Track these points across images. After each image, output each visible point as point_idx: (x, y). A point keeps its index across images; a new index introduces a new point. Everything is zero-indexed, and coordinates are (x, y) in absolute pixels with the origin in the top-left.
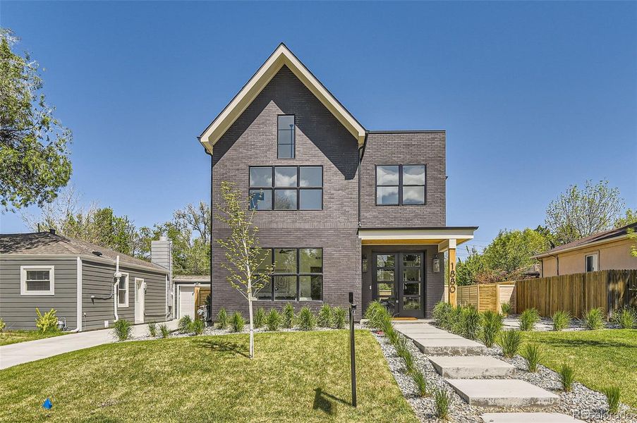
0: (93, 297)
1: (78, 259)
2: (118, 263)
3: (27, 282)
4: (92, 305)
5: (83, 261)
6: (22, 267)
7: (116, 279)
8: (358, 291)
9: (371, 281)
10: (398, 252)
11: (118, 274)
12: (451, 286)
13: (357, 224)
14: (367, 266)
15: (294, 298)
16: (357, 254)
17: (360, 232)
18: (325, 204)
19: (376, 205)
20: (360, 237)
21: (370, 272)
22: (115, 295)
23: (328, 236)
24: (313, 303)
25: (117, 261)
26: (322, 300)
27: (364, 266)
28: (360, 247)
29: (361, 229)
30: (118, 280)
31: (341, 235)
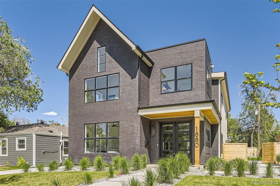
0: (43, 151)
1: (34, 134)
2: (61, 136)
3: (18, 145)
4: (44, 155)
5: (36, 135)
6: (16, 138)
7: (60, 143)
8: (138, 147)
9: (158, 141)
10: (175, 122)
11: (61, 141)
12: (195, 143)
13: (137, 106)
14: (155, 132)
15: (105, 152)
16: (138, 124)
17: (139, 111)
18: (120, 95)
19: (161, 94)
20: (139, 114)
21: (158, 136)
22: (60, 150)
23: (122, 114)
24: (114, 155)
25: (61, 135)
26: (119, 153)
27: (153, 132)
28: (139, 120)
29: (139, 109)
30: (61, 144)
31: (129, 113)
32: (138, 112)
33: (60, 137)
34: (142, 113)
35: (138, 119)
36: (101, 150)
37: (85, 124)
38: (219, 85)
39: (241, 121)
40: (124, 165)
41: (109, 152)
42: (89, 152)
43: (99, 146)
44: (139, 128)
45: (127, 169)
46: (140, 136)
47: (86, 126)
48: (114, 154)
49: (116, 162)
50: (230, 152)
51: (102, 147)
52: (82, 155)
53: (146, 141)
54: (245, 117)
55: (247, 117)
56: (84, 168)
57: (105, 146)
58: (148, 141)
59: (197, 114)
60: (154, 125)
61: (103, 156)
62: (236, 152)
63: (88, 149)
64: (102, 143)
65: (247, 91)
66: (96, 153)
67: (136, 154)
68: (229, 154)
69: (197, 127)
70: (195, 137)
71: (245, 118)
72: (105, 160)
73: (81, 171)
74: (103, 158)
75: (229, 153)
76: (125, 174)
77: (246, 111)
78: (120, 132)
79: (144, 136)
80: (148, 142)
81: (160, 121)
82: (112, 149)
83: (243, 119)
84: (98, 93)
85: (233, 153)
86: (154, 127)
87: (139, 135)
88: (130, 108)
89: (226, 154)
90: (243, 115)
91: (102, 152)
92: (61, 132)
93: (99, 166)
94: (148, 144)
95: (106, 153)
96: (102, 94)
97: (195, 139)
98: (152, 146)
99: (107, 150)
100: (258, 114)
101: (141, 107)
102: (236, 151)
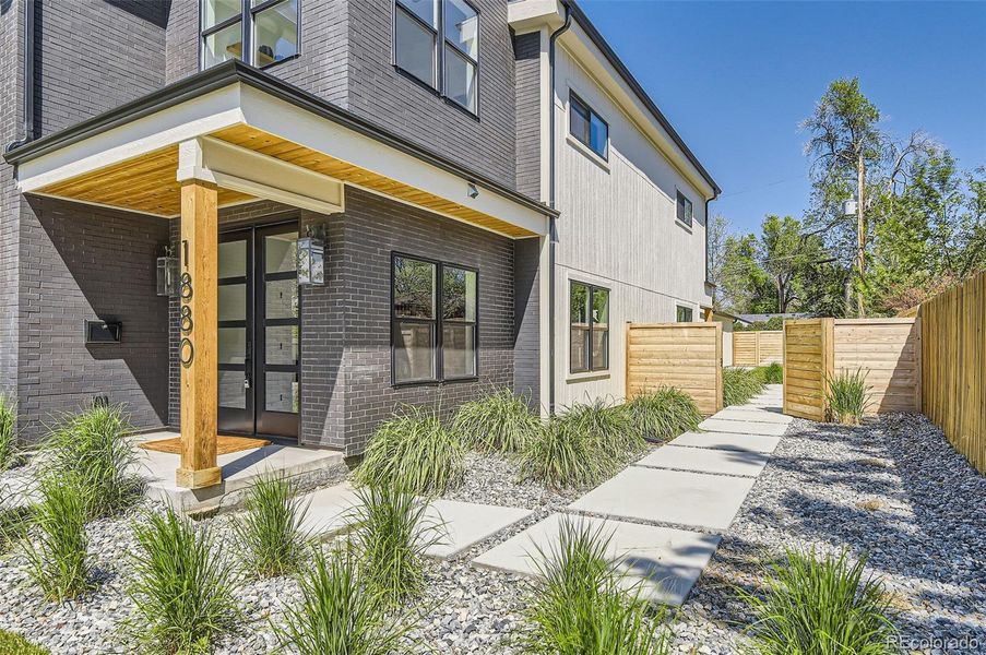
10: (255, 230)
16: (14, 239)
17: (20, 171)
20: (19, 185)
28: (17, 216)
32: (15, 176)
34: (40, 177)
35: (14, 213)
38: (544, 56)
44: (17, 259)
46: (28, 299)
50: (651, 360)
55: (832, 224)
59: (187, 164)
62: (677, 362)
65: (830, 139)
68: (649, 368)
69: (186, 244)
71: (824, 231)
75: (650, 364)
77: (826, 206)
85: (665, 365)
89: (637, 368)
90: (816, 221)
94: (120, 340)
100: (857, 211)
102: (676, 354)
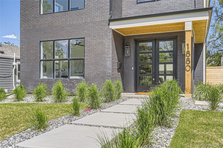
7: (13, 66)
8: (109, 71)
9: (133, 63)
10: (155, 40)
11: (14, 63)
12: (186, 65)
13: (108, 17)
14: (130, 52)
15: (66, 77)
16: (109, 41)
17: (111, 23)
18: (86, 4)
19: (137, 3)
20: (110, 27)
21: (133, 57)
22: (14, 75)
23: (88, 28)
24: (78, 81)
25: (14, 56)
26: (84, 78)
27: (127, 52)
28: (111, 35)
29: (110, 20)
30: (15, 67)
31: (97, 27)
32: (109, 25)
33: (13, 59)
34: (115, 26)
35: (109, 34)
36: (61, 75)
37: (41, 41)
39: (210, 44)
40: (93, 96)
41: (71, 78)
42: (46, 77)
43: (59, 70)
44: (111, 46)
45: (97, 101)
46: (112, 56)
47: (42, 43)
48: (78, 79)
49: (82, 91)
51: (62, 71)
52: (38, 81)
53: (119, 64)
54: (215, 39)
55: (217, 39)
56: (39, 99)
57: (67, 70)
58: (121, 63)
59: (188, 27)
60: (128, 43)
61: (63, 82)
63: (45, 74)
64: (62, 66)
66: (55, 78)
67: (108, 81)
68: (211, 79)
69: (188, 45)
70: (186, 58)
71: (215, 41)
72: (67, 87)
73: (35, 102)
74: (64, 84)
76: (95, 108)
77: (216, 33)
78: (86, 51)
79: (116, 57)
80: (121, 65)
81: (136, 38)
82: (75, 73)
83: (213, 42)
84: (58, 4)
85: (215, 78)
86: (128, 45)
87: (110, 55)
88: (98, 19)
90: (213, 38)
91: (63, 77)
92: (15, 54)
93: (59, 97)
94: (121, 68)
95: (67, 79)
96: (63, 6)
97: (186, 60)
98: (125, 70)
99: (69, 75)
101: (112, 18)
